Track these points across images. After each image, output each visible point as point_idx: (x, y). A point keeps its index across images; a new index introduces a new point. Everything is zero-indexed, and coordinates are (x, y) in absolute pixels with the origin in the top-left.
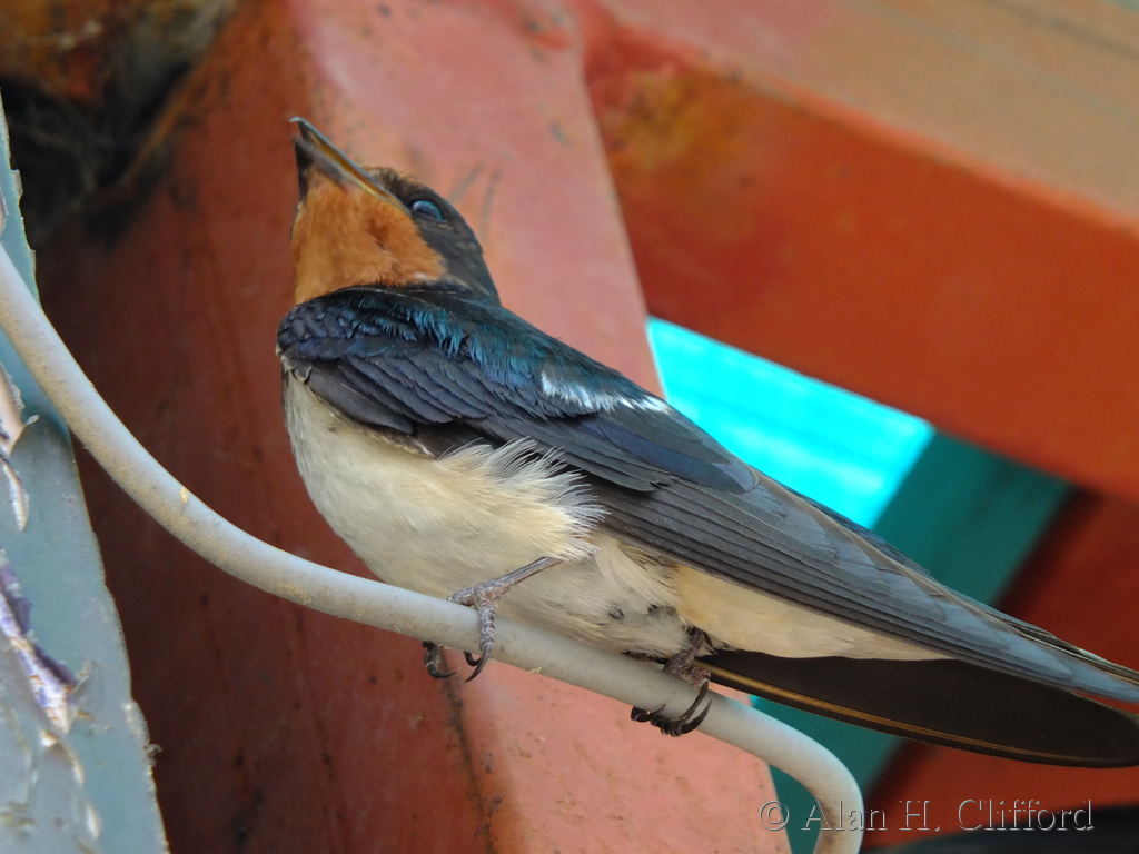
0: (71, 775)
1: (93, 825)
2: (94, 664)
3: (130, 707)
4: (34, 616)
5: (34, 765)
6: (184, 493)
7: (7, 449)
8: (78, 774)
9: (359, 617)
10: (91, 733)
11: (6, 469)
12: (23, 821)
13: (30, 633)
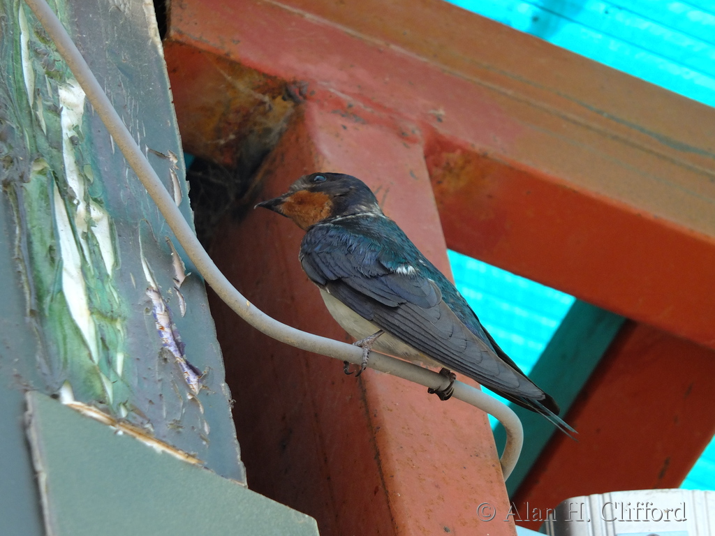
0: (199, 410)
1: (206, 429)
2: (210, 368)
3: (224, 385)
4: (186, 349)
5: (183, 407)
6: (248, 303)
7: (178, 286)
8: (202, 410)
9: (317, 351)
10: (208, 394)
11: (178, 293)
12: (179, 427)
13: (184, 356)
